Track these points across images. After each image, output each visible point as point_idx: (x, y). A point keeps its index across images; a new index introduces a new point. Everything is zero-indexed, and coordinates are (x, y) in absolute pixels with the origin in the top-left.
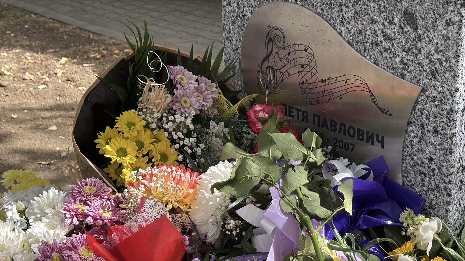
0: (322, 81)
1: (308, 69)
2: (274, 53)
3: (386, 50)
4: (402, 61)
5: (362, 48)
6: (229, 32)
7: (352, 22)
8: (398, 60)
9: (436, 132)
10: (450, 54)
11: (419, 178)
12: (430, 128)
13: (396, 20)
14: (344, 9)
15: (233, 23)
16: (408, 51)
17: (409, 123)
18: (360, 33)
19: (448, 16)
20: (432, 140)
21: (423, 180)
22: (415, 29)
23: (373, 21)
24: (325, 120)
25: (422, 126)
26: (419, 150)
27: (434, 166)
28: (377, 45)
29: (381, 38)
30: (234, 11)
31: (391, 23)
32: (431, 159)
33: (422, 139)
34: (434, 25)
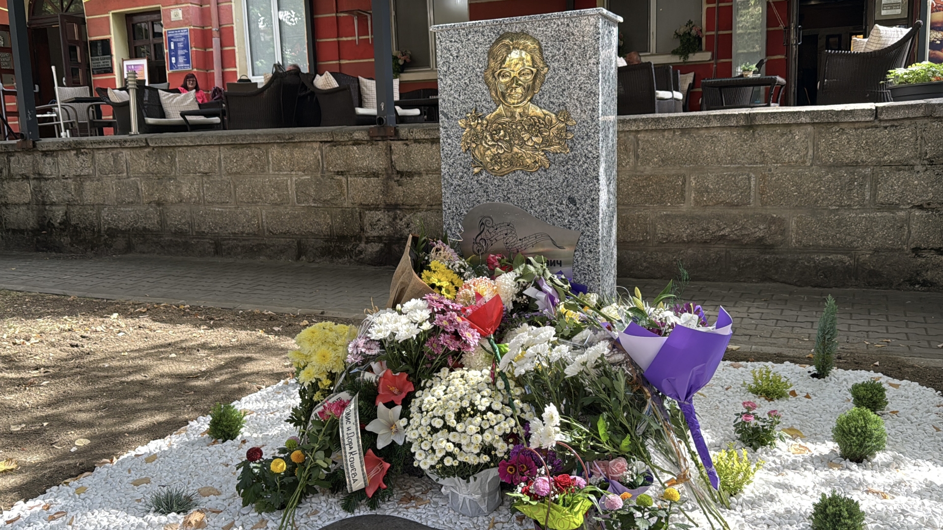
0: (520, 240)
1: (510, 235)
2: (485, 231)
4: (569, 221)
5: (545, 219)
6: (449, 224)
7: (538, 207)
9: (590, 252)
10: (595, 214)
11: (583, 277)
13: (564, 202)
14: (532, 201)
15: (453, 219)
16: (572, 216)
17: (575, 251)
19: (592, 197)
20: (589, 256)
21: (585, 277)
22: (575, 205)
23: (550, 205)
25: (583, 251)
26: (581, 263)
27: (591, 269)
28: (554, 216)
30: (453, 212)
31: (561, 204)
33: (583, 257)
34: (585, 202)
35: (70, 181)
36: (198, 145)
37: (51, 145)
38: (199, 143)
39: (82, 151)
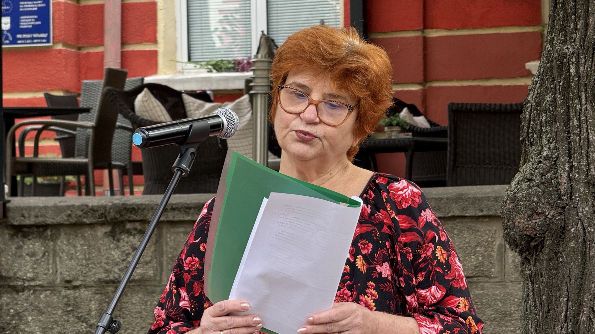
35: (85, 293)
36: (453, 218)
37: (50, 213)
38: (457, 213)
39: (129, 226)
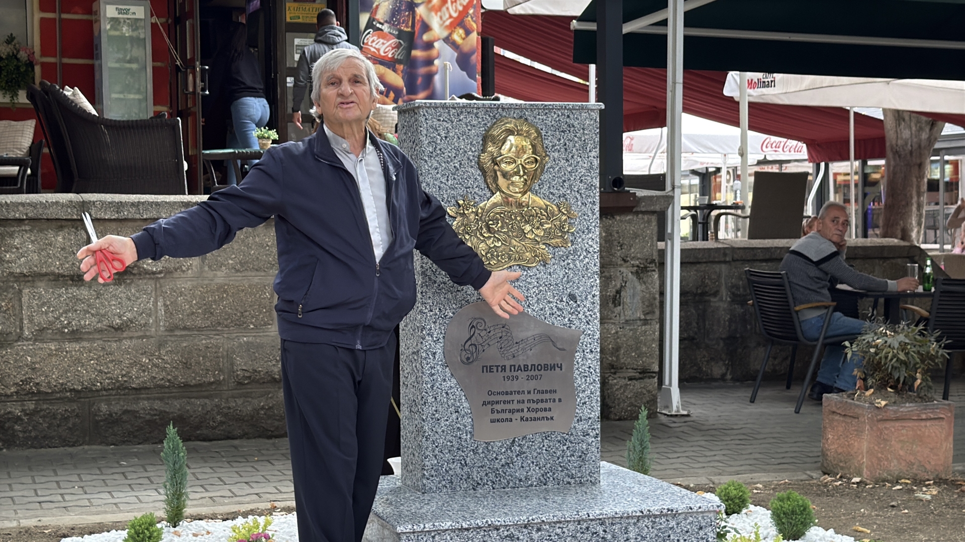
0: (517, 343)
1: (505, 338)
2: (476, 334)
3: (559, 316)
4: (569, 320)
7: (536, 305)
8: (566, 320)
9: (591, 351)
12: (588, 351)
13: (564, 299)
16: (572, 314)
18: (542, 310)
19: (593, 293)
20: (590, 356)
21: (586, 380)
24: (519, 366)
26: (582, 365)
28: (553, 314)
29: (555, 310)
32: (590, 367)
33: (584, 358)
